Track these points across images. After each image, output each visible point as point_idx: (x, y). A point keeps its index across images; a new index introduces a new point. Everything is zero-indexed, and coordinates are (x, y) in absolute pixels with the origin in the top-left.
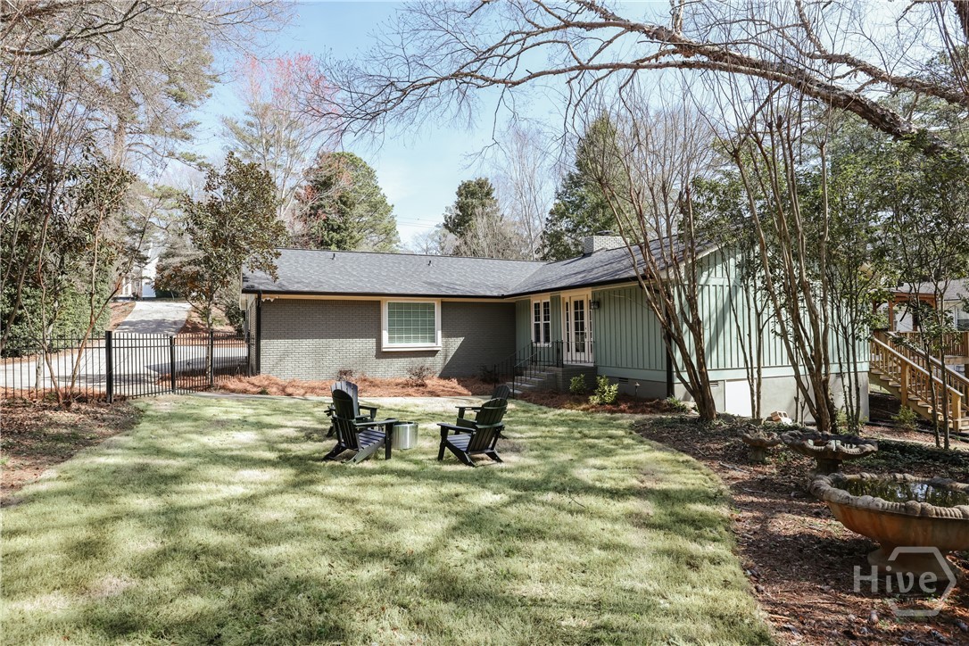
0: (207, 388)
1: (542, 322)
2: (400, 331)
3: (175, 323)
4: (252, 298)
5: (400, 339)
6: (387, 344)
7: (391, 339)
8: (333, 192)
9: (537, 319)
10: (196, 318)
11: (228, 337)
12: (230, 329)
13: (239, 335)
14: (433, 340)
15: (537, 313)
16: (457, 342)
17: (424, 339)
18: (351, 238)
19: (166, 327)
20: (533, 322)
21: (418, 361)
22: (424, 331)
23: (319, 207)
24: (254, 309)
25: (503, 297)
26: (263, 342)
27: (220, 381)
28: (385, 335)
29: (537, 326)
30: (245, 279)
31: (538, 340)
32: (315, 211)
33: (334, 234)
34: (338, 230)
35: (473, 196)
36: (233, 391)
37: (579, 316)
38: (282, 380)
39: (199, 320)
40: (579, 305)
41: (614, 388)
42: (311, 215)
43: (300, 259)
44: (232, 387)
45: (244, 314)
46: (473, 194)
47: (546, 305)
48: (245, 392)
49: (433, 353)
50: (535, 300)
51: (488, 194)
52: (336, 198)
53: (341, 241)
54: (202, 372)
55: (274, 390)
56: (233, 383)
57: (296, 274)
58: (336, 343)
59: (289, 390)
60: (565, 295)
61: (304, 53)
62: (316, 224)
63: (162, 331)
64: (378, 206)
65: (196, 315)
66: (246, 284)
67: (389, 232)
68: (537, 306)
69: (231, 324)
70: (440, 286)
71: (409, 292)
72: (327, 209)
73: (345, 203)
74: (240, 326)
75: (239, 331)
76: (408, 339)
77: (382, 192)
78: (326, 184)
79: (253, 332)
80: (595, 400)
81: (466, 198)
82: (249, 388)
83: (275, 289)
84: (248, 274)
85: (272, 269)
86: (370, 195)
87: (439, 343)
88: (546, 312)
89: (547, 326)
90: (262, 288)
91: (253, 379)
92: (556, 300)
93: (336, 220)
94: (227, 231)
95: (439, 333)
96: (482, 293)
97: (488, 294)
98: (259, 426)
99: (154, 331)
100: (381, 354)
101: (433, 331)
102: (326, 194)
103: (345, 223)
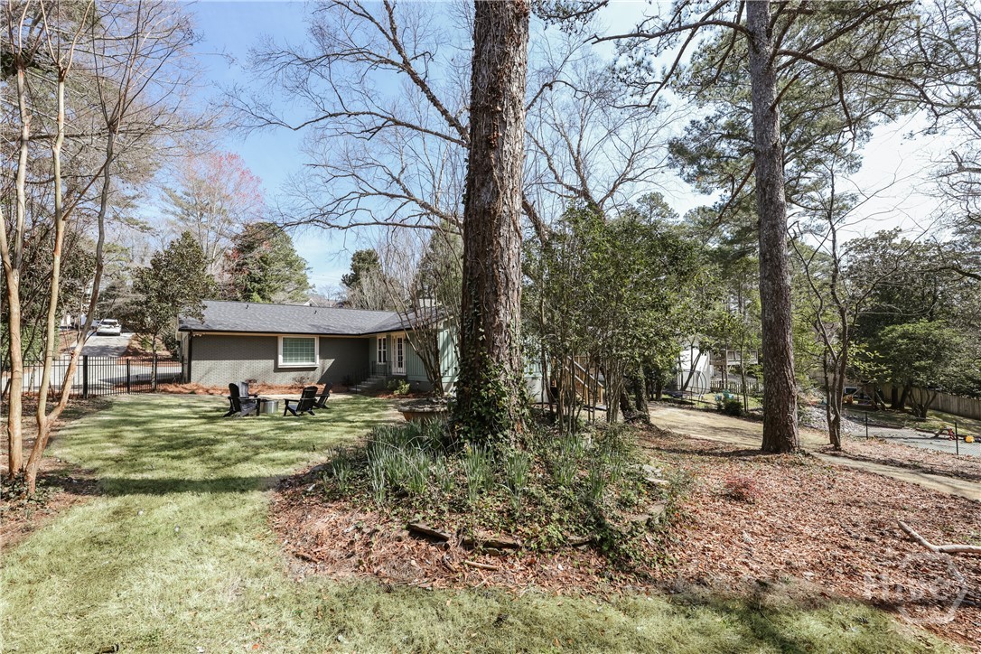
0: (153, 391)
1: (382, 350)
2: (291, 355)
3: (118, 348)
4: (185, 334)
5: (291, 360)
6: (281, 363)
7: (284, 360)
8: (256, 254)
9: (380, 348)
10: (136, 345)
11: (166, 359)
12: (167, 353)
13: (174, 358)
14: (313, 360)
15: (380, 344)
16: (330, 362)
17: (307, 360)
18: (270, 287)
19: (110, 352)
20: (378, 350)
21: (303, 374)
22: (307, 355)
23: (243, 264)
24: (187, 341)
25: (359, 335)
26: (193, 363)
27: (161, 387)
28: (281, 358)
29: (380, 352)
30: (181, 322)
31: (380, 361)
32: (239, 268)
33: (256, 284)
34: (259, 281)
35: (364, 261)
36: (171, 392)
37: (400, 347)
38: (206, 386)
39: (139, 346)
40: (400, 340)
41: (407, 386)
42: (236, 270)
43: (223, 308)
44: (170, 390)
45: (179, 343)
46: (364, 260)
47: (384, 339)
48: (180, 392)
49: (314, 369)
50: (379, 337)
51: (375, 260)
52: (258, 257)
53: (261, 290)
54: (149, 382)
55: (201, 391)
56: (171, 388)
57: (219, 319)
58: (247, 363)
59: (211, 391)
60: (393, 334)
61: (233, 153)
62: (241, 278)
63: (107, 355)
64: (292, 263)
65: (136, 342)
66: (181, 325)
67: (302, 284)
68: (380, 340)
69: (168, 350)
70: (319, 327)
71: (297, 331)
72: (250, 266)
73: (265, 262)
74: (176, 351)
75: (175, 355)
76: (296, 360)
77: (296, 254)
78: (250, 248)
79: (186, 356)
80: (397, 393)
81: (359, 263)
82: (182, 390)
83: (203, 328)
84: (183, 318)
85: (200, 316)
86: (287, 255)
87: (318, 362)
88: (384, 344)
89: (384, 352)
90: (193, 327)
91: (185, 385)
92: (389, 337)
93: (258, 273)
94: (169, 291)
95: (318, 357)
96: (346, 332)
97: (351, 333)
98: (189, 407)
99: (99, 355)
100: (277, 369)
101: (313, 355)
102: (250, 255)
103: (264, 276)
